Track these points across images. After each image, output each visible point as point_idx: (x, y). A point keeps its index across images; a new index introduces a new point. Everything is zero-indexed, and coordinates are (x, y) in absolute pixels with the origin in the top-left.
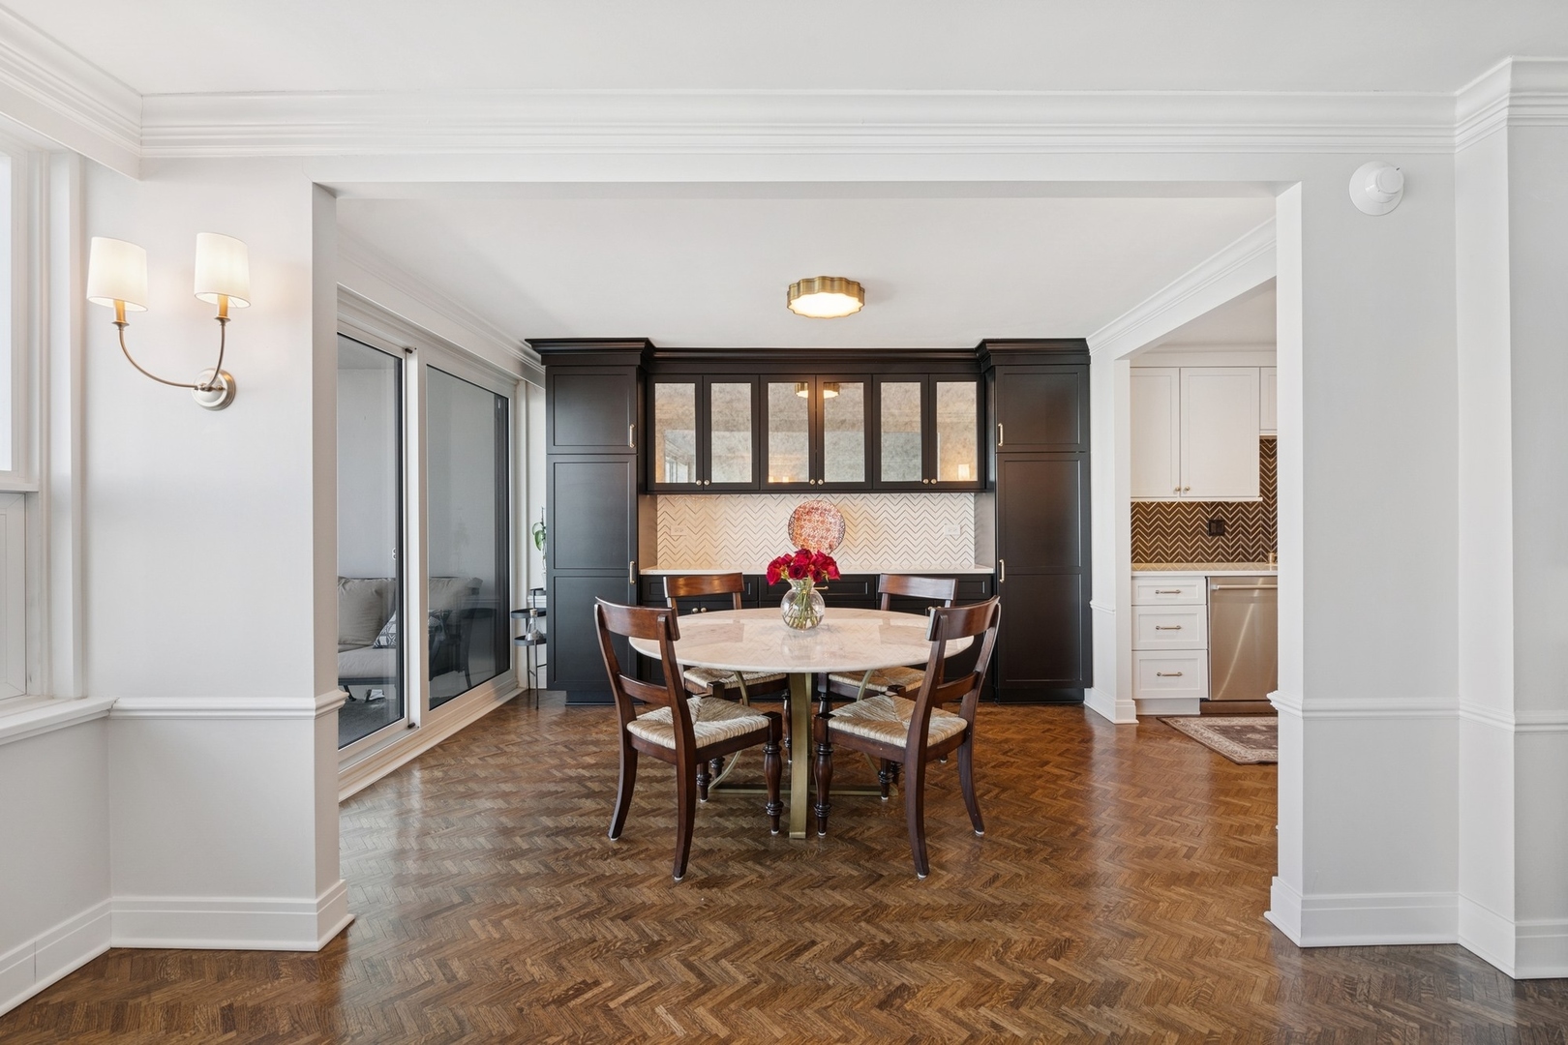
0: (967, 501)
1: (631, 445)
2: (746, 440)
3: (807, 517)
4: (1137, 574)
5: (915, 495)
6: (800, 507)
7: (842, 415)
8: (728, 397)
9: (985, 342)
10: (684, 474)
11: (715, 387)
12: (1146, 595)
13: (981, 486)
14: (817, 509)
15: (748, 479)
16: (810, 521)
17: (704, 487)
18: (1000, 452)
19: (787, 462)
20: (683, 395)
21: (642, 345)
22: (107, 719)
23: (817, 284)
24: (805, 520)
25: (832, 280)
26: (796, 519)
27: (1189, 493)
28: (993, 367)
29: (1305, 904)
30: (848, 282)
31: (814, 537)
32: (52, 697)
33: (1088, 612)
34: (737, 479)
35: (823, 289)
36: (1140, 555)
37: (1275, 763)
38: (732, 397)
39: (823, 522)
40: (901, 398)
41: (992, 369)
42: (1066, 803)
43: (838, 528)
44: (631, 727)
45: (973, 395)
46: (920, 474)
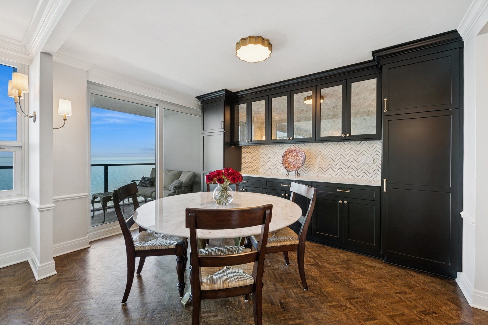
0: (378, 145)
3: (291, 154)
6: (288, 150)
7: (302, 107)
8: (257, 107)
11: (255, 103)
14: (295, 151)
16: (292, 156)
24: (290, 155)
28: (381, 66)
31: (293, 163)
34: (261, 139)
38: (259, 107)
39: (297, 156)
43: (303, 159)
45: (375, 86)
46: (341, 132)
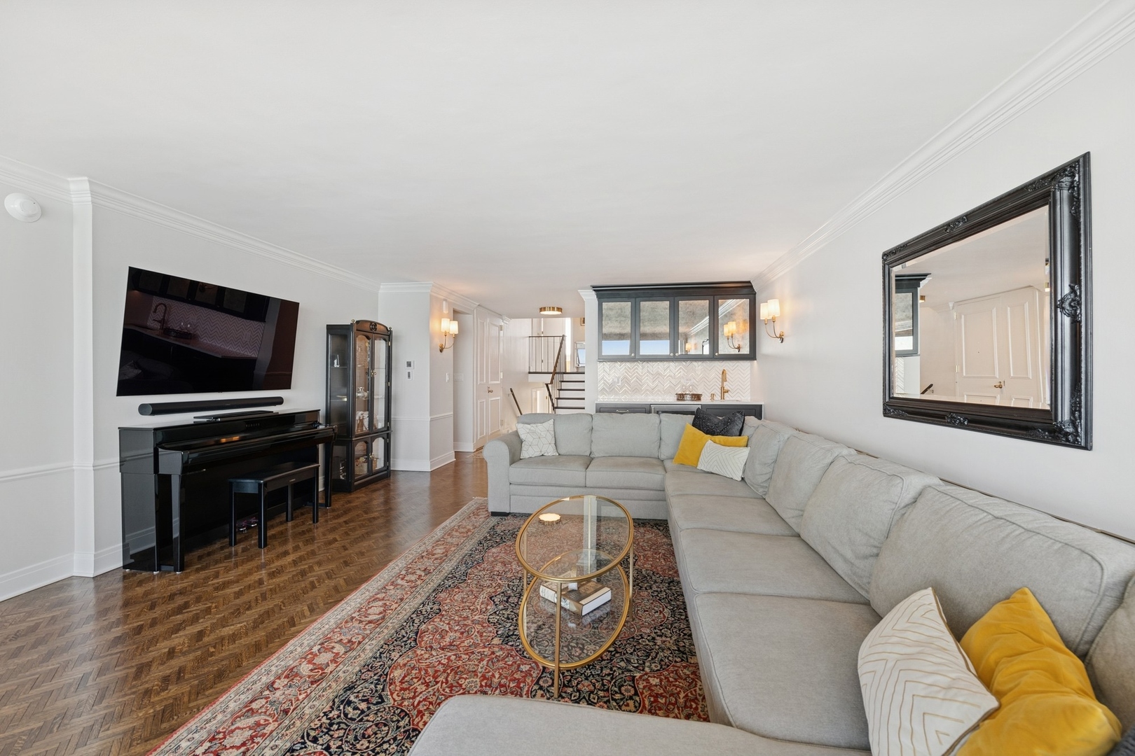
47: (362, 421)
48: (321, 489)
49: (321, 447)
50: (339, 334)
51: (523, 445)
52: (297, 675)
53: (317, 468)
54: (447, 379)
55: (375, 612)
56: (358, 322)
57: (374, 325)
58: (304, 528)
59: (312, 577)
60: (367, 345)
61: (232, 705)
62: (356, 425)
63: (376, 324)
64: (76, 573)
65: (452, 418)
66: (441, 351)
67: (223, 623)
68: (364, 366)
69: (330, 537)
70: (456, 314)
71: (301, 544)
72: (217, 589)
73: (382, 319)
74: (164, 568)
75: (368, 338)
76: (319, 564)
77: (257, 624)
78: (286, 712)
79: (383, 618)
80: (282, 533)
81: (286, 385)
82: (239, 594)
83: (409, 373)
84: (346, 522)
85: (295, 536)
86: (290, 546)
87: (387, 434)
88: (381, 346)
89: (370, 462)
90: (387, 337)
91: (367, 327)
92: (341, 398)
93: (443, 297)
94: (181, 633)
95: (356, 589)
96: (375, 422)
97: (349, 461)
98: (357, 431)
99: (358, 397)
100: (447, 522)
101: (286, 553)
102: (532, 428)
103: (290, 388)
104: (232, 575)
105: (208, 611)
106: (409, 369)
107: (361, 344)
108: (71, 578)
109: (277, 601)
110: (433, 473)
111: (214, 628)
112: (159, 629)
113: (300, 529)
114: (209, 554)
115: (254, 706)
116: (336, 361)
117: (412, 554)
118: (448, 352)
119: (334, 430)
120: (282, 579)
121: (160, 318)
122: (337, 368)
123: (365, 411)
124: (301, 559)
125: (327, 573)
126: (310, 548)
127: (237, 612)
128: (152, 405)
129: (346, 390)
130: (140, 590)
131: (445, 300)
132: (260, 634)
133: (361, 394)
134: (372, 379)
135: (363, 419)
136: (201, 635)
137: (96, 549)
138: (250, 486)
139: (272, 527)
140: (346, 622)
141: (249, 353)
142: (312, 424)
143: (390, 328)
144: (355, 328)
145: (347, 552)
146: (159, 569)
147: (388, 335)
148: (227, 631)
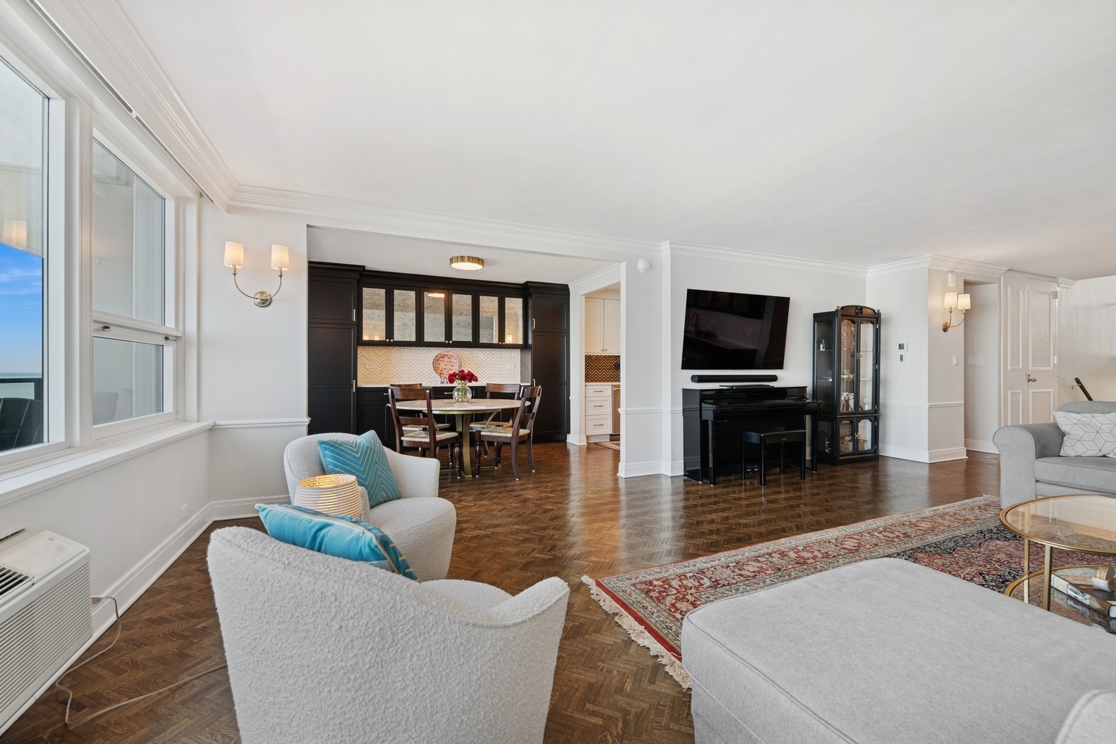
0: (517, 353)
1: (354, 320)
2: (412, 320)
3: (442, 359)
4: (587, 384)
5: (494, 350)
6: (439, 354)
8: (403, 298)
9: (527, 282)
10: (379, 336)
11: (396, 292)
12: (590, 393)
13: (524, 347)
14: (447, 355)
15: (413, 339)
16: (443, 361)
17: (389, 342)
18: (534, 331)
19: (434, 331)
20: (378, 295)
21: (362, 269)
22: (213, 430)
23: (466, 259)
24: (440, 360)
25: (473, 258)
26: (437, 360)
27: (607, 352)
28: (531, 294)
29: (626, 466)
30: (479, 259)
31: (445, 369)
32: (186, 421)
33: (569, 401)
34: (407, 339)
35: (469, 261)
36: (589, 378)
37: (619, 435)
38: (404, 298)
39: (450, 362)
40: (489, 304)
41: (530, 295)
42: (562, 463)
43: (458, 364)
44: (403, 438)
45: (521, 305)
46: (497, 339)
47: (847, 401)
48: (808, 458)
49: (808, 419)
50: (825, 323)
51: (1065, 439)
52: (786, 555)
53: (805, 433)
54: (955, 361)
55: (850, 544)
56: (843, 308)
57: (859, 309)
58: (794, 481)
59: (798, 511)
60: (853, 329)
61: (747, 554)
62: (842, 405)
63: (862, 308)
64: (663, 472)
65: (962, 409)
66: (945, 330)
67: (740, 517)
68: (849, 349)
69: (815, 491)
70: (968, 286)
71: (791, 490)
72: (734, 499)
73: (870, 302)
74: (705, 480)
75: (853, 322)
76: (805, 505)
77: (760, 524)
78: (780, 570)
79: (857, 550)
80: (776, 480)
81: (780, 365)
82: (748, 506)
83: (901, 357)
84: (829, 485)
85: (786, 484)
86: (782, 489)
87: (875, 416)
88: (867, 331)
89: (856, 442)
90: (874, 320)
91: (853, 312)
92: (827, 379)
93: (948, 269)
94: (716, 514)
95: (835, 527)
96: (861, 404)
97: (835, 439)
98: (842, 409)
99: (844, 378)
100: (941, 507)
101: (779, 492)
102: (1083, 419)
103: (782, 368)
104: (743, 495)
105: (730, 508)
106: (902, 353)
107: (846, 329)
108: (661, 474)
109: (774, 517)
110: (932, 466)
111: (734, 517)
112: (705, 509)
113: (791, 481)
114: (729, 481)
115: (759, 559)
116: (821, 345)
117: (893, 520)
118: (957, 332)
119: (819, 404)
120: (777, 506)
121: (694, 324)
122: (823, 351)
123: (851, 392)
124: (791, 498)
125: (811, 512)
126: (797, 494)
127: (748, 514)
128: (698, 376)
129: (831, 372)
130: (693, 489)
131: (952, 272)
132: (763, 529)
133: (846, 376)
134: (858, 362)
135: (849, 399)
136: (727, 518)
137: (673, 460)
138: (754, 438)
139: (769, 475)
140: (825, 542)
141: (750, 346)
142: (800, 398)
143: (878, 311)
144: (839, 314)
145: (828, 503)
146: (702, 481)
147: (876, 318)
148: (742, 521)
